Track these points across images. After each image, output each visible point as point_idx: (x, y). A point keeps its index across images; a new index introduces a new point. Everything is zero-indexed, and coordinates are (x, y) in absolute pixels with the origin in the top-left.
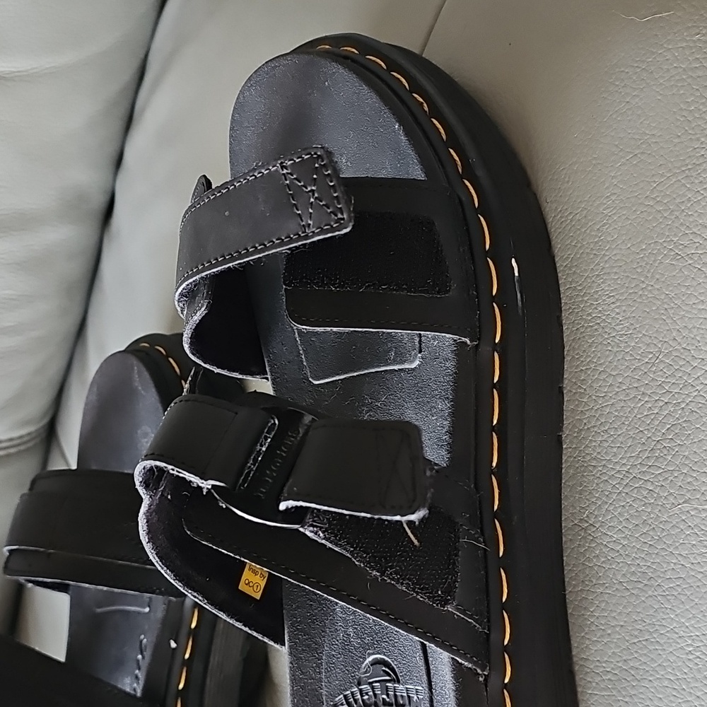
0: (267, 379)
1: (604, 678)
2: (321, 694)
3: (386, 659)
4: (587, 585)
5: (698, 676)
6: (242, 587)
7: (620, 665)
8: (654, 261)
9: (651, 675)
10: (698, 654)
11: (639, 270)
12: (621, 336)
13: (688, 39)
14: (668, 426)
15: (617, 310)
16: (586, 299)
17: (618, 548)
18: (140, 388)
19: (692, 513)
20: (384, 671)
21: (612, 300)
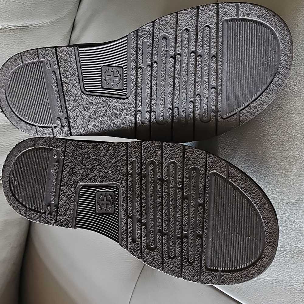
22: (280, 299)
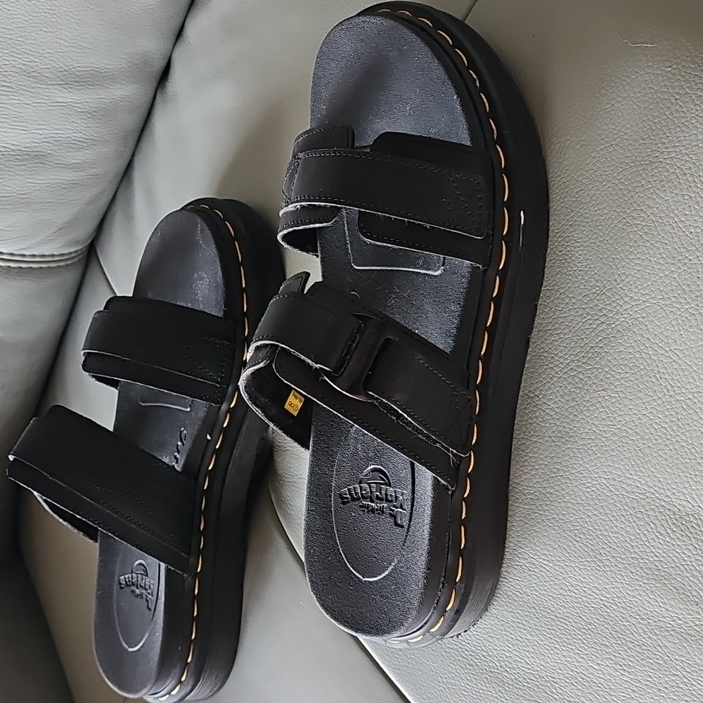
0: (317, 256)
1: (528, 497)
2: (331, 485)
3: (383, 469)
4: (527, 435)
5: (591, 503)
6: (287, 406)
7: (540, 490)
8: (611, 224)
9: (560, 499)
10: (594, 489)
11: (600, 228)
12: (580, 271)
13: (663, 69)
14: (601, 338)
15: (580, 253)
16: (560, 240)
17: (552, 414)
18: (201, 242)
19: (606, 398)
20: (380, 477)
21: (578, 245)
22: (428, 661)
